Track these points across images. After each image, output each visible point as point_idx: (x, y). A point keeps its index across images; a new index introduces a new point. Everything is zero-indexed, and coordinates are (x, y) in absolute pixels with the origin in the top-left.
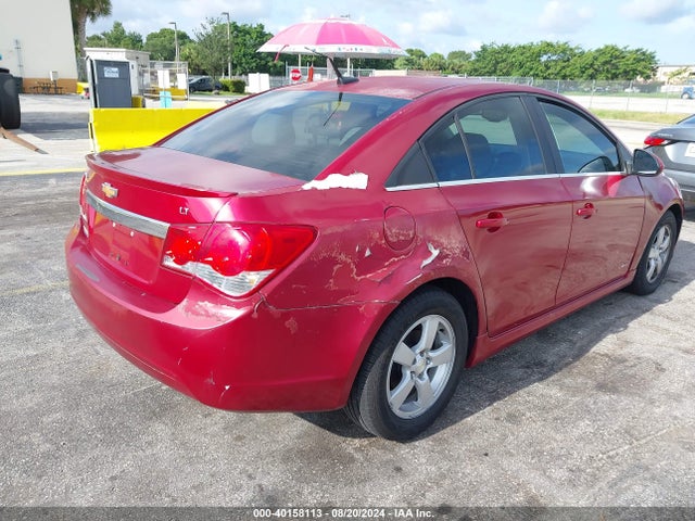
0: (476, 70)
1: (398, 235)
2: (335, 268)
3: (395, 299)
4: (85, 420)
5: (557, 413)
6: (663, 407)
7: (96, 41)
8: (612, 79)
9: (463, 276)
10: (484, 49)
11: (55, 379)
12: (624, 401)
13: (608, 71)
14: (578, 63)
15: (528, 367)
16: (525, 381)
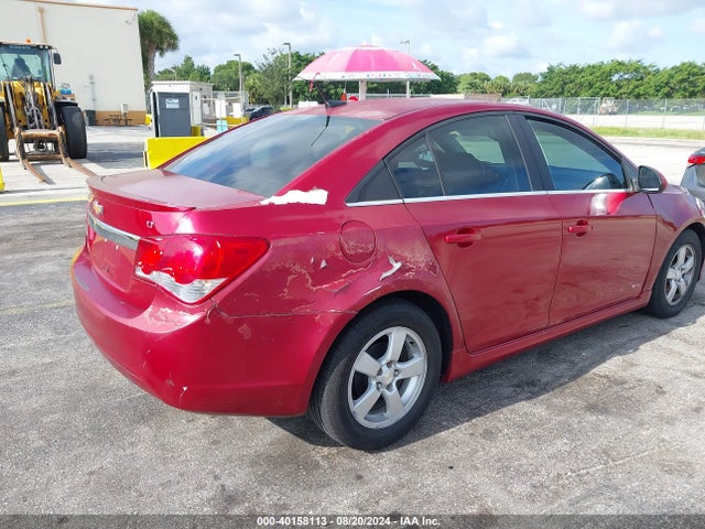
0: (542, 92)
1: (355, 248)
2: (290, 278)
3: (352, 309)
4: (80, 421)
5: (535, 431)
6: (651, 430)
7: (166, 75)
8: (690, 97)
9: (430, 289)
10: (551, 70)
11: (62, 384)
12: (610, 422)
13: (685, 89)
14: (652, 81)
15: (518, 386)
16: (512, 400)
